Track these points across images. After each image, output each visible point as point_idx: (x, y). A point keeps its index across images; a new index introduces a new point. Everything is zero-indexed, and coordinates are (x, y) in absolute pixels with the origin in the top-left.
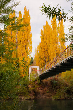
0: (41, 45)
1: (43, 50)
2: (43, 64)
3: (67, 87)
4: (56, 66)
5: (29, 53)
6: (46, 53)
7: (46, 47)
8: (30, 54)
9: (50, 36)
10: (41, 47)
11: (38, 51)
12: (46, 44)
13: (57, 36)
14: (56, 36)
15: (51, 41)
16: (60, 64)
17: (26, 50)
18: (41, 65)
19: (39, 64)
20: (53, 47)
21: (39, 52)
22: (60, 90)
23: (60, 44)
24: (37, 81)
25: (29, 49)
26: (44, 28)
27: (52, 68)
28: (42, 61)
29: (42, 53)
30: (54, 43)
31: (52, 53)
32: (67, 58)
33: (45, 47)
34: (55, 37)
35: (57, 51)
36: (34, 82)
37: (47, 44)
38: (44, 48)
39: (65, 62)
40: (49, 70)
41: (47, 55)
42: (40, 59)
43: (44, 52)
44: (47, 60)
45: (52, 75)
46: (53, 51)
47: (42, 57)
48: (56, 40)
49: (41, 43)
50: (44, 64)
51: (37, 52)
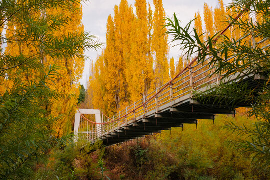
0: (106, 55)
1: (112, 70)
2: (112, 104)
3: (172, 167)
4: (147, 118)
5: (76, 76)
6: (120, 78)
7: (119, 61)
8: (79, 79)
9: (131, 33)
10: (106, 60)
11: (97, 71)
12: (119, 53)
13: (148, 36)
14: (145, 35)
15: (134, 47)
16: (159, 113)
17: (69, 68)
18: (107, 107)
19: (101, 103)
20: (139, 63)
21: (100, 72)
22: (155, 174)
23: (154, 57)
24: (98, 151)
25: (77, 65)
26: (116, 11)
27: (136, 122)
28: (109, 98)
29: (110, 76)
30: (141, 54)
31: (135, 79)
32: (177, 101)
33: (117, 61)
34: (143, 38)
35: (147, 73)
36: (89, 153)
37: (122, 53)
38: (115, 63)
39: (172, 110)
40: (128, 126)
41: (123, 81)
42: (103, 92)
43: (114, 74)
44: (121, 95)
45: (134, 137)
46: (138, 72)
47: (108, 87)
48: (146, 46)
49: (108, 50)
50: (115, 105)
51: (95, 73)
